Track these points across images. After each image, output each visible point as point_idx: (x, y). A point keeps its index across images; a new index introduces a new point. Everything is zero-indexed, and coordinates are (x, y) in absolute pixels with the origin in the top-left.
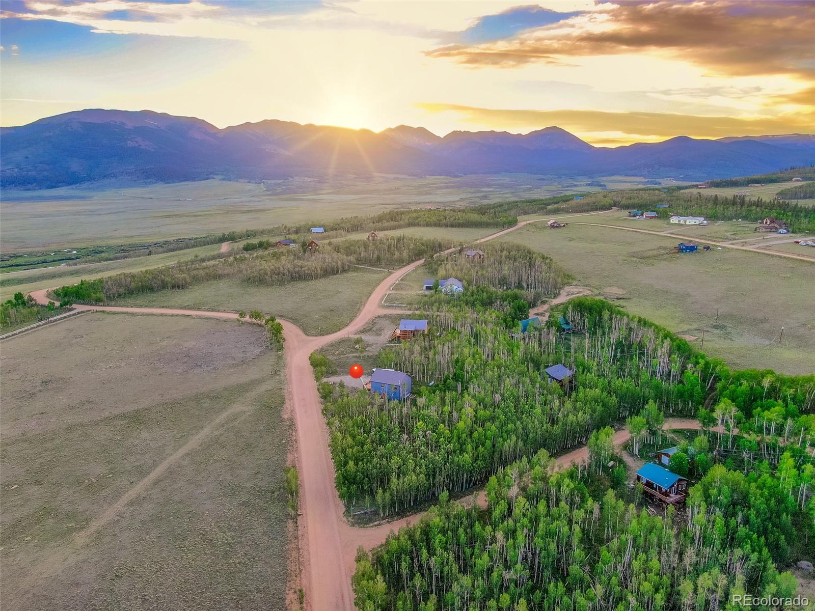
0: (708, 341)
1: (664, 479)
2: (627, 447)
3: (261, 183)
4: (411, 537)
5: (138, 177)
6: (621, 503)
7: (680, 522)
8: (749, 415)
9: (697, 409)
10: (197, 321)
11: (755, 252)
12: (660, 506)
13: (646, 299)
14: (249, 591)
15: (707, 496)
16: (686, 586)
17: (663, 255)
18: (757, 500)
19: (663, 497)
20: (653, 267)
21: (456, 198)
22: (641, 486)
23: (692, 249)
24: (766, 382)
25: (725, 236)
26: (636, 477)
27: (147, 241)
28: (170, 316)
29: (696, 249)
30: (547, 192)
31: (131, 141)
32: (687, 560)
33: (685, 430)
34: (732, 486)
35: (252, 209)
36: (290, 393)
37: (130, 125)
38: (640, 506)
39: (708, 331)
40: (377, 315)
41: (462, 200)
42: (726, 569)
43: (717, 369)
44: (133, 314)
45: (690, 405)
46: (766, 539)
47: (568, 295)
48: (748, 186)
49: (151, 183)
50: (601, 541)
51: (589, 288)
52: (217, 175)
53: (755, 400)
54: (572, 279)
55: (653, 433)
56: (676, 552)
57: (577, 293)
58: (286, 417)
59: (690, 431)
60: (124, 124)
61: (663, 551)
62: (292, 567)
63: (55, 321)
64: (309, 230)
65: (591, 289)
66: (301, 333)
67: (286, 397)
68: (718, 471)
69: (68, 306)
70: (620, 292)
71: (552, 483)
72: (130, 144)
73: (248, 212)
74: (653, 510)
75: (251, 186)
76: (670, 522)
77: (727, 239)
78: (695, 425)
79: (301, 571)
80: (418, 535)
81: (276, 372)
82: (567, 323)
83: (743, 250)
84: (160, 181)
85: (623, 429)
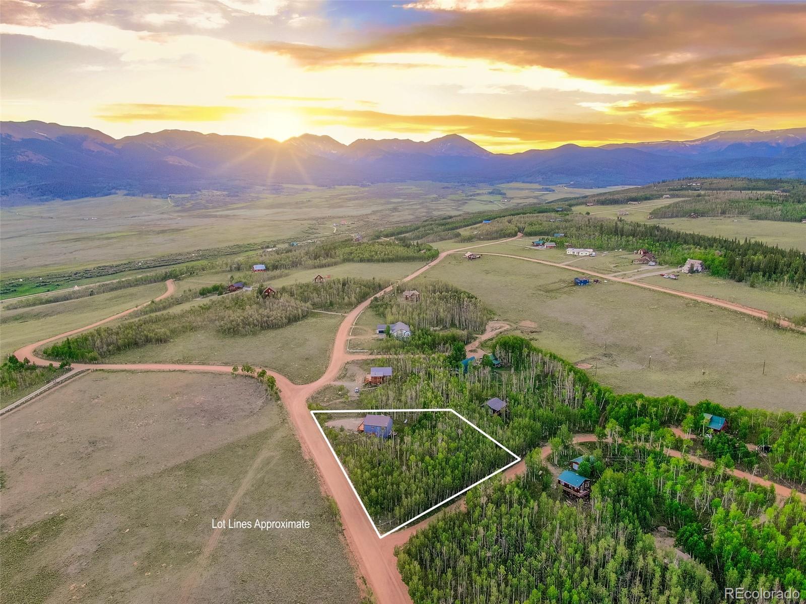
0: (600, 368)
1: (576, 481)
2: (549, 459)
3: (167, 198)
4: (426, 536)
5: (32, 194)
6: (551, 501)
7: (587, 508)
8: (628, 430)
9: (594, 427)
10: (195, 375)
11: (632, 285)
12: (574, 498)
13: (553, 331)
14: (332, 581)
15: (602, 490)
16: (592, 548)
17: (563, 288)
18: (632, 491)
19: (575, 493)
20: (556, 300)
21: (368, 211)
22: (561, 487)
23: (585, 282)
24: (639, 403)
25: (609, 268)
26: (557, 481)
27: (64, 270)
28: (167, 371)
29: (588, 282)
30: (453, 202)
31: (21, 155)
32: (592, 533)
33: (587, 442)
34: (617, 482)
35: (166, 229)
36: (302, 438)
37: (17, 137)
38: (562, 500)
39: (600, 359)
40: (346, 361)
41: (374, 213)
42: (615, 536)
43: (607, 395)
44: (132, 372)
45: (590, 423)
46: (638, 514)
47: (492, 330)
48: (627, 204)
49: (47, 200)
50: (539, 527)
51: (508, 323)
52: (120, 189)
53: (631, 417)
54: (494, 314)
55: (566, 447)
56: (585, 528)
57: (500, 328)
58: (307, 458)
59: (590, 443)
60: (10, 136)
61: (578, 529)
62: (352, 564)
63: (62, 382)
64: (251, 267)
65: (510, 323)
66: (288, 382)
67: (300, 441)
68: (608, 473)
69: (67, 367)
70: (533, 325)
71: (507, 491)
72: (20, 158)
73: (163, 232)
74: (569, 502)
75: (158, 202)
76: (581, 510)
77: (611, 271)
78: (593, 438)
79: (358, 565)
80: (430, 535)
81: (284, 421)
82: (496, 359)
83: (623, 283)
84: (57, 197)
85: (546, 446)
